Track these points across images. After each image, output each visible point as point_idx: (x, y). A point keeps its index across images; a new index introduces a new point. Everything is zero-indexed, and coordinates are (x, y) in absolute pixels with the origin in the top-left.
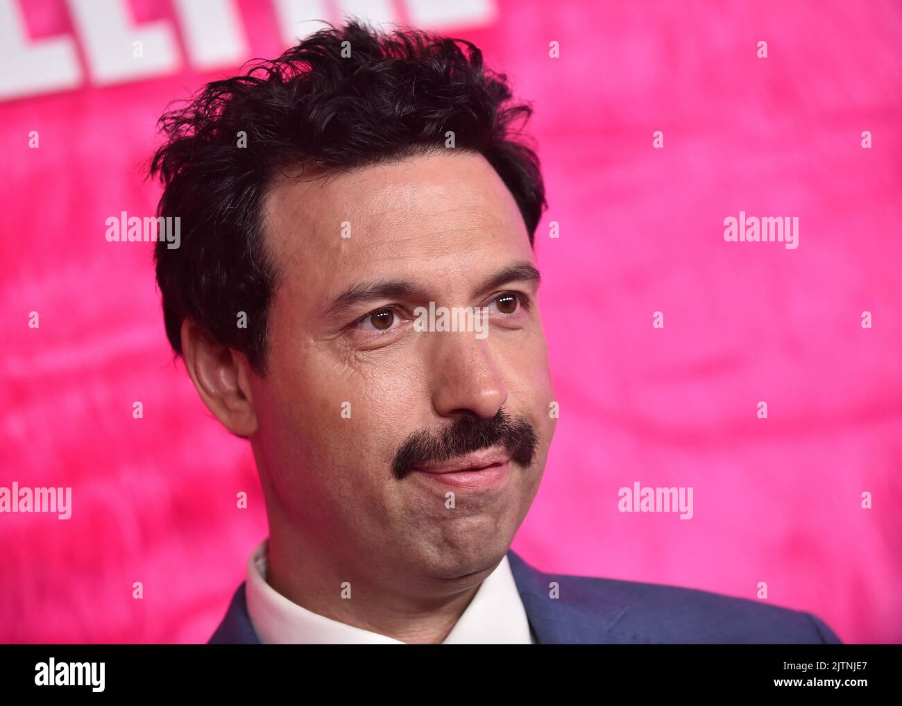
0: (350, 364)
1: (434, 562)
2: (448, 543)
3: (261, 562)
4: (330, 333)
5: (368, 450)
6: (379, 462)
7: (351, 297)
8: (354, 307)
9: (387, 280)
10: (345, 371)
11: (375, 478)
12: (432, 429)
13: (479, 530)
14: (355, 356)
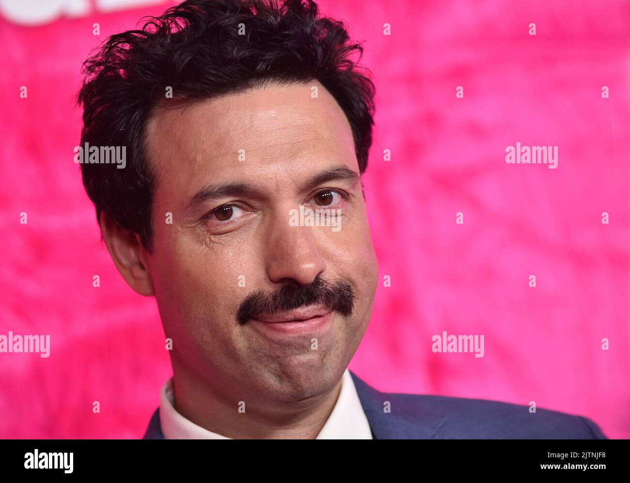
0: (206, 245)
1: (276, 388)
2: (285, 374)
3: (170, 393)
4: (191, 222)
5: (218, 306)
6: (227, 315)
7: (204, 195)
8: (206, 203)
9: (230, 183)
10: (203, 250)
11: (225, 327)
12: (266, 290)
13: (308, 365)
14: (210, 239)
